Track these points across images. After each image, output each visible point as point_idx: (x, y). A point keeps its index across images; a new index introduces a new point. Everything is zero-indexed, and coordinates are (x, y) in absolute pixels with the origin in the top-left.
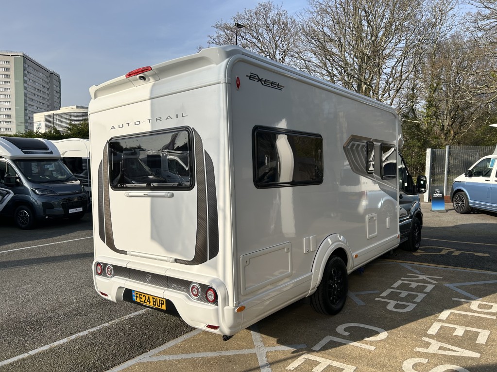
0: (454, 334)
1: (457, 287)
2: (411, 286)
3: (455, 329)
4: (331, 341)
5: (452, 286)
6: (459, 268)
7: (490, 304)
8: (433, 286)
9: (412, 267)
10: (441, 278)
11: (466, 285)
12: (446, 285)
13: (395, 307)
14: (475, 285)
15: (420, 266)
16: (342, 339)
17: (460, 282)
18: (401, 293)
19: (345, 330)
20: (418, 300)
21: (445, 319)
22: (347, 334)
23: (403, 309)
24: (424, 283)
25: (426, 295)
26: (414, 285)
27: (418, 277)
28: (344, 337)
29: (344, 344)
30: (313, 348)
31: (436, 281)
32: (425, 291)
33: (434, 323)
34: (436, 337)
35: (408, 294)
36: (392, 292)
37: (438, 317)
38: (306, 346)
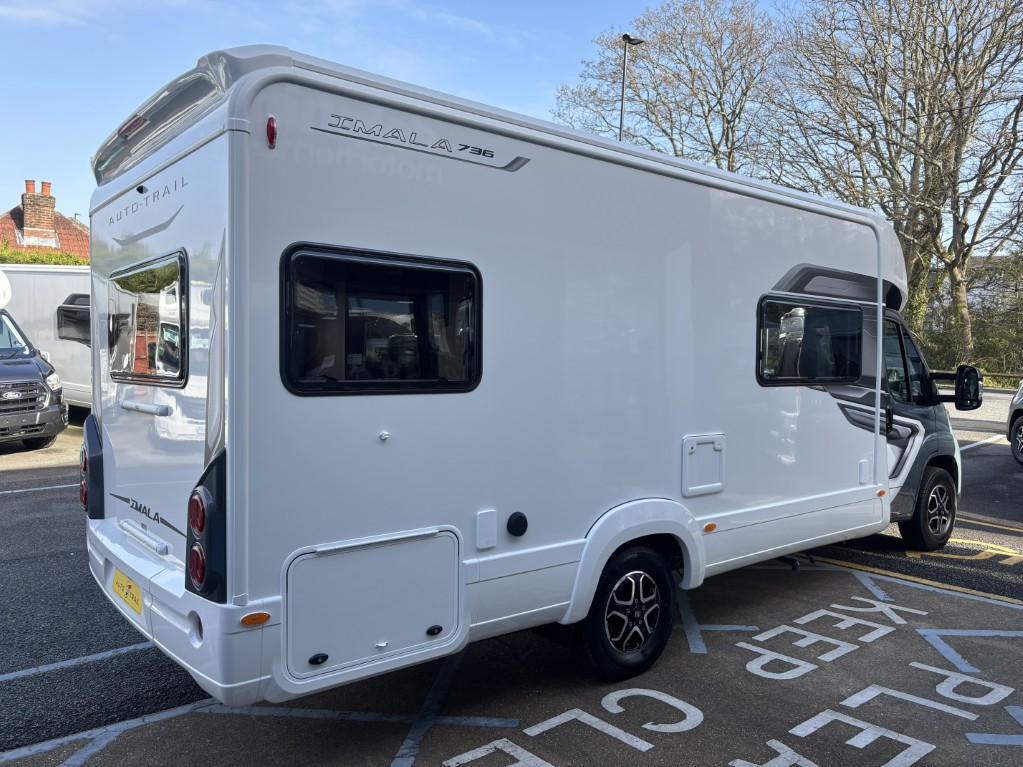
0: (848, 742)
1: (944, 638)
2: (838, 625)
3: (862, 730)
4: (575, 721)
5: (932, 634)
6: (988, 595)
7: (989, 685)
8: (891, 629)
9: (878, 583)
10: (925, 613)
11: (969, 637)
12: (921, 632)
13: (764, 668)
14: (993, 637)
15: (898, 581)
16: (597, 719)
17: (962, 628)
18: (804, 637)
19: (621, 702)
20: (828, 657)
21: (854, 706)
22: (619, 709)
23: (780, 672)
24: (875, 620)
25: (857, 647)
26: (848, 622)
27: (873, 606)
28: (607, 717)
29: (595, 730)
30: (524, 731)
31: (905, 620)
32: (862, 639)
33: (824, 711)
34: (802, 743)
35: (820, 641)
36: (786, 632)
37: (844, 699)
38: (517, 725)
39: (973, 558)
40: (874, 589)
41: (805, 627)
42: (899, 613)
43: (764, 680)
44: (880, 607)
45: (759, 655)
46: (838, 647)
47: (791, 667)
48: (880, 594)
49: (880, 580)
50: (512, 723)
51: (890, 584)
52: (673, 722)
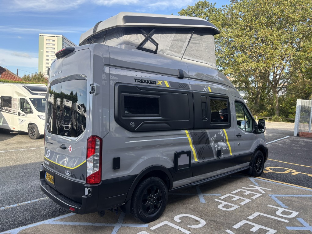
0: (250, 230)
1: (277, 197)
2: (245, 194)
3: (254, 226)
4: (166, 225)
5: (273, 196)
6: (288, 184)
7: (291, 211)
8: (260, 195)
11: (284, 197)
12: (269, 195)
13: (223, 207)
14: (291, 197)
15: (262, 180)
17: (282, 194)
18: (235, 197)
19: (180, 219)
20: (243, 203)
21: (251, 219)
23: (228, 208)
24: (256, 192)
25: (251, 200)
27: (255, 188)
28: (176, 223)
29: (172, 227)
30: (150, 228)
31: (265, 191)
32: (252, 198)
33: (242, 220)
34: (236, 231)
35: (240, 199)
36: (229, 196)
37: (248, 217)
38: (148, 226)
39: (283, 173)
40: (255, 183)
41: (235, 194)
42: (263, 190)
43: (224, 211)
44: (257, 188)
45: (221, 203)
46: (245, 200)
47: (231, 207)
49: (257, 180)
50: (146, 226)
51: (260, 180)
52: (196, 224)
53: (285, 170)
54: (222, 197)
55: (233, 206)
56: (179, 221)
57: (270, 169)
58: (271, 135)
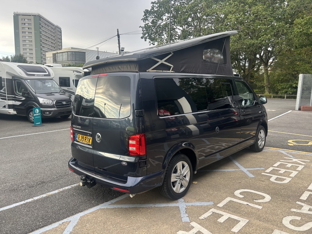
2: (287, 166)
4: (230, 201)
8: (303, 166)
10: (309, 161)
13: (276, 180)
16: (238, 200)
18: (280, 170)
19: (241, 194)
23: (282, 181)
24: (296, 164)
25: (298, 172)
26: (289, 165)
27: (292, 160)
28: (240, 199)
29: (240, 203)
30: (218, 205)
31: (305, 163)
32: (297, 169)
33: (305, 191)
34: (306, 202)
35: (286, 171)
36: (274, 169)
37: (308, 188)
38: (213, 204)
39: (308, 144)
40: (288, 155)
41: (277, 167)
42: (301, 161)
43: (279, 184)
44: (295, 160)
45: (271, 177)
46: (292, 172)
47: (284, 180)
48: (291, 156)
49: (288, 152)
50: (211, 203)
51: (292, 153)
52: (262, 199)
53: (308, 142)
54: (268, 171)
55: (286, 179)
56: (242, 196)
57: (292, 141)
58: (273, 110)
